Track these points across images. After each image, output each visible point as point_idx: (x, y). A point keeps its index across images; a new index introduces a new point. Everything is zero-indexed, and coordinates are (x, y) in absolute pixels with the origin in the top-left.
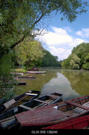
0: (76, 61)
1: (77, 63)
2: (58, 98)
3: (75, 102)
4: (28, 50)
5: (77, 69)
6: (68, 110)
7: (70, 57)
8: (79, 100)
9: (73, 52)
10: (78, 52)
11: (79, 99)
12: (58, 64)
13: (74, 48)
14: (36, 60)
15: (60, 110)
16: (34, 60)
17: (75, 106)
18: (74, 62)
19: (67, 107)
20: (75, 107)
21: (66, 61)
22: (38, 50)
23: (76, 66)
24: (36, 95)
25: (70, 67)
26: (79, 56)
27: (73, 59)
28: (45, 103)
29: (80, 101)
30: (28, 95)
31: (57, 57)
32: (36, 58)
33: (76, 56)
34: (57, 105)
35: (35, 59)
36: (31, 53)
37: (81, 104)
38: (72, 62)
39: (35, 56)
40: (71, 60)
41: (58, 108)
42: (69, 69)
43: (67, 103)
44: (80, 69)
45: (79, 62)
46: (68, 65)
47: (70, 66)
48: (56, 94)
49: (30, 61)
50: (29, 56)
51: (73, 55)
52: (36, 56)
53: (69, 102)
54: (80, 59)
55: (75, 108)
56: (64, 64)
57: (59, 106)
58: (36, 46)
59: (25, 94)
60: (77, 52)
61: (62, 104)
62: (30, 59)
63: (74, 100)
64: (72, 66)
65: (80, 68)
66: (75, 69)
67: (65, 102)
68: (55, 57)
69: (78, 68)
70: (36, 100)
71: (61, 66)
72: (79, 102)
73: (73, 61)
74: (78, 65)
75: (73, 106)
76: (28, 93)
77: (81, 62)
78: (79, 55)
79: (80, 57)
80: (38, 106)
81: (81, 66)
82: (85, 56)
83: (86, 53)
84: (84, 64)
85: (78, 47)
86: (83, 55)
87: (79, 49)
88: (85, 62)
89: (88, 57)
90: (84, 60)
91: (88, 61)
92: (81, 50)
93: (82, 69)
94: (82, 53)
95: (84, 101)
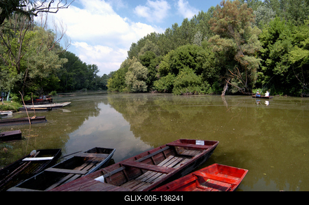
0: (140, 75)
1: (140, 78)
2: (104, 158)
3: (141, 162)
4: (19, 53)
5: (142, 92)
6: (127, 182)
7: (125, 66)
8: (150, 156)
9: (132, 54)
10: (142, 55)
11: (149, 153)
13: (134, 45)
14: (43, 75)
15: (111, 183)
16: (38, 77)
17: (141, 169)
18: (135, 77)
19: (124, 174)
20: (142, 171)
21: (117, 76)
22: (45, 52)
23: (141, 86)
24: (51, 158)
25: (126, 89)
26: (146, 62)
27: (132, 70)
28: (75, 174)
29: (151, 158)
30: (29, 161)
31: (95, 67)
32: (42, 71)
33: (138, 63)
34: (102, 174)
35: (41, 74)
36: (28, 59)
37: (154, 164)
38: (130, 77)
39: (40, 68)
40: (129, 72)
41: (105, 178)
42: (124, 93)
43: (123, 165)
44: (148, 91)
45: (145, 76)
46: (122, 84)
47: (126, 85)
48: (98, 150)
49: (28, 79)
50: (25, 68)
51: (131, 61)
52: (42, 66)
53: (129, 163)
54: (146, 69)
55: (142, 173)
56: (113, 82)
57: (107, 175)
58: (41, 42)
59: (21, 160)
60: (140, 54)
61: (114, 169)
62: (28, 75)
63: (140, 157)
64: (131, 85)
65: (148, 88)
66: (138, 92)
67: (120, 165)
68: (90, 66)
69: (144, 90)
70: (51, 169)
71: (107, 88)
72: (150, 160)
73: (132, 75)
74: (144, 83)
75: (138, 171)
76: (29, 156)
77: (149, 75)
78: (144, 60)
79: (147, 66)
80: (58, 184)
81: (150, 85)
82: (157, 61)
83: (159, 57)
84: (156, 79)
85: (142, 43)
86: (154, 60)
87: (143, 48)
88: (158, 75)
89: (165, 63)
90: (157, 71)
91: (164, 73)
92: (149, 50)
93: (154, 90)
94: (151, 57)
95: (161, 155)
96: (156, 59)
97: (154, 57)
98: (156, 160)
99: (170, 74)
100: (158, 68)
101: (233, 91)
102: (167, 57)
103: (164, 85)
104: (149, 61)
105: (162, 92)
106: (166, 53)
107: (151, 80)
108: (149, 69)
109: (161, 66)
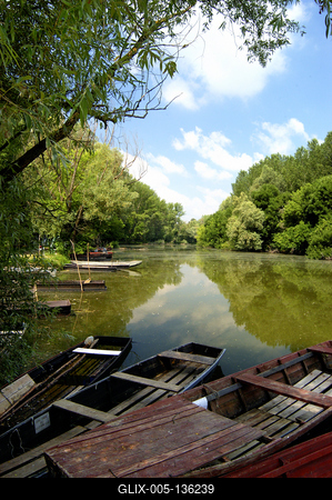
0: (250, 223)
1: (251, 228)
2: (208, 363)
3: (267, 377)
4: (71, 182)
5: (253, 250)
6: (243, 412)
7: (226, 207)
8: (282, 367)
9: (241, 185)
10: (255, 190)
11: (279, 362)
12: (183, 231)
13: (243, 173)
14: (104, 217)
15: (218, 412)
16: (96, 219)
17: (266, 391)
18: (243, 226)
19: (239, 397)
20: (269, 395)
21: (212, 224)
22: (110, 182)
23: (251, 241)
24: (118, 353)
25: (227, 244)
26: (262, 202)
27: (237, 213)
28: (157, 389)
29: (283, 371)
30: (82, 354)
31: (178, 208)
32: (103, 211)
33: (250, 203)
34: (205, 394)
35: (100, 215)
36: (84, 191)
37: (288, 383)
38: (234, 225)
39: (101, 205)
40: (233, 217)
41: (209, 403)
42: (223, 250)
43: (238, 381)
44: (264, 249)
45: (259, 224)
46: (221, 235)
47: (227, 239)
48: (195, 349)
49: (81, 221)
50: (78, 204)
51: (237, 199)
52: (104, 203)
53: (248, 376)
54: (262, 213)
55: (269, 398)
56: (206, 232)
57: (212, 396)
58: (105, 166)
59: (71, 351)
60: (252, 189)
61: (222, 386)
62: (82, 215)
63: (265, 368)
64: (236, 239)
65: (264, 246)
66: (245, 250)
67: (233, 381)
68: (171, 206)
69: (257, 248)
70: (120, 375)
71: (195, 241)
72: (281, 376)
73: (237, 223)
74: (258, 236)
75: (262, 393)
76: (82, 346)
77: (266, 223)
78: (259, 199)
79: (264, 207)
80: (132, 401)
81: (267, 240)
82: (281, 201)
83: (285, 194)
84: (279, 230)
85: (255, 171)
86: (276, 199)
87: (258, 179)
88: (281, 224)
89: (293, 205)
90: (280, 218)
91: (292, 220)
92: (267, 182)
93: (273, 249)
94: (271, 194)
95: (299, 368)
96: (280, 198)
97: (276, 194)
98: (292, 376)
99: (302, 222)
100: (283, 213)
102: (298, 195)
103: (291, 241)
104: (268, 200)
105: (287, 252)
106: (297, 188)
107: (270, 232)
108: (267, 213)
109: (288, 208)
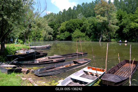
101: (104, 40)
